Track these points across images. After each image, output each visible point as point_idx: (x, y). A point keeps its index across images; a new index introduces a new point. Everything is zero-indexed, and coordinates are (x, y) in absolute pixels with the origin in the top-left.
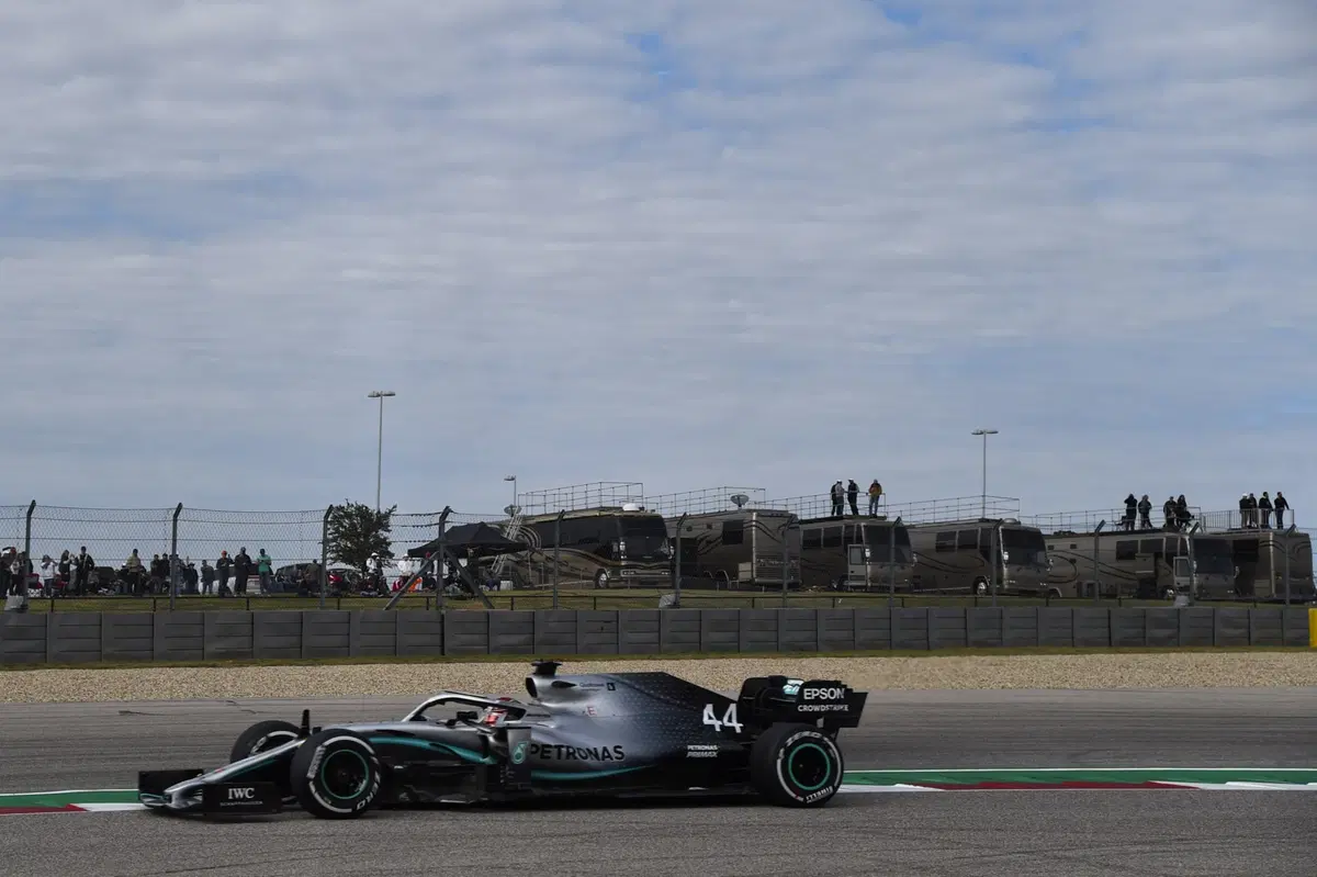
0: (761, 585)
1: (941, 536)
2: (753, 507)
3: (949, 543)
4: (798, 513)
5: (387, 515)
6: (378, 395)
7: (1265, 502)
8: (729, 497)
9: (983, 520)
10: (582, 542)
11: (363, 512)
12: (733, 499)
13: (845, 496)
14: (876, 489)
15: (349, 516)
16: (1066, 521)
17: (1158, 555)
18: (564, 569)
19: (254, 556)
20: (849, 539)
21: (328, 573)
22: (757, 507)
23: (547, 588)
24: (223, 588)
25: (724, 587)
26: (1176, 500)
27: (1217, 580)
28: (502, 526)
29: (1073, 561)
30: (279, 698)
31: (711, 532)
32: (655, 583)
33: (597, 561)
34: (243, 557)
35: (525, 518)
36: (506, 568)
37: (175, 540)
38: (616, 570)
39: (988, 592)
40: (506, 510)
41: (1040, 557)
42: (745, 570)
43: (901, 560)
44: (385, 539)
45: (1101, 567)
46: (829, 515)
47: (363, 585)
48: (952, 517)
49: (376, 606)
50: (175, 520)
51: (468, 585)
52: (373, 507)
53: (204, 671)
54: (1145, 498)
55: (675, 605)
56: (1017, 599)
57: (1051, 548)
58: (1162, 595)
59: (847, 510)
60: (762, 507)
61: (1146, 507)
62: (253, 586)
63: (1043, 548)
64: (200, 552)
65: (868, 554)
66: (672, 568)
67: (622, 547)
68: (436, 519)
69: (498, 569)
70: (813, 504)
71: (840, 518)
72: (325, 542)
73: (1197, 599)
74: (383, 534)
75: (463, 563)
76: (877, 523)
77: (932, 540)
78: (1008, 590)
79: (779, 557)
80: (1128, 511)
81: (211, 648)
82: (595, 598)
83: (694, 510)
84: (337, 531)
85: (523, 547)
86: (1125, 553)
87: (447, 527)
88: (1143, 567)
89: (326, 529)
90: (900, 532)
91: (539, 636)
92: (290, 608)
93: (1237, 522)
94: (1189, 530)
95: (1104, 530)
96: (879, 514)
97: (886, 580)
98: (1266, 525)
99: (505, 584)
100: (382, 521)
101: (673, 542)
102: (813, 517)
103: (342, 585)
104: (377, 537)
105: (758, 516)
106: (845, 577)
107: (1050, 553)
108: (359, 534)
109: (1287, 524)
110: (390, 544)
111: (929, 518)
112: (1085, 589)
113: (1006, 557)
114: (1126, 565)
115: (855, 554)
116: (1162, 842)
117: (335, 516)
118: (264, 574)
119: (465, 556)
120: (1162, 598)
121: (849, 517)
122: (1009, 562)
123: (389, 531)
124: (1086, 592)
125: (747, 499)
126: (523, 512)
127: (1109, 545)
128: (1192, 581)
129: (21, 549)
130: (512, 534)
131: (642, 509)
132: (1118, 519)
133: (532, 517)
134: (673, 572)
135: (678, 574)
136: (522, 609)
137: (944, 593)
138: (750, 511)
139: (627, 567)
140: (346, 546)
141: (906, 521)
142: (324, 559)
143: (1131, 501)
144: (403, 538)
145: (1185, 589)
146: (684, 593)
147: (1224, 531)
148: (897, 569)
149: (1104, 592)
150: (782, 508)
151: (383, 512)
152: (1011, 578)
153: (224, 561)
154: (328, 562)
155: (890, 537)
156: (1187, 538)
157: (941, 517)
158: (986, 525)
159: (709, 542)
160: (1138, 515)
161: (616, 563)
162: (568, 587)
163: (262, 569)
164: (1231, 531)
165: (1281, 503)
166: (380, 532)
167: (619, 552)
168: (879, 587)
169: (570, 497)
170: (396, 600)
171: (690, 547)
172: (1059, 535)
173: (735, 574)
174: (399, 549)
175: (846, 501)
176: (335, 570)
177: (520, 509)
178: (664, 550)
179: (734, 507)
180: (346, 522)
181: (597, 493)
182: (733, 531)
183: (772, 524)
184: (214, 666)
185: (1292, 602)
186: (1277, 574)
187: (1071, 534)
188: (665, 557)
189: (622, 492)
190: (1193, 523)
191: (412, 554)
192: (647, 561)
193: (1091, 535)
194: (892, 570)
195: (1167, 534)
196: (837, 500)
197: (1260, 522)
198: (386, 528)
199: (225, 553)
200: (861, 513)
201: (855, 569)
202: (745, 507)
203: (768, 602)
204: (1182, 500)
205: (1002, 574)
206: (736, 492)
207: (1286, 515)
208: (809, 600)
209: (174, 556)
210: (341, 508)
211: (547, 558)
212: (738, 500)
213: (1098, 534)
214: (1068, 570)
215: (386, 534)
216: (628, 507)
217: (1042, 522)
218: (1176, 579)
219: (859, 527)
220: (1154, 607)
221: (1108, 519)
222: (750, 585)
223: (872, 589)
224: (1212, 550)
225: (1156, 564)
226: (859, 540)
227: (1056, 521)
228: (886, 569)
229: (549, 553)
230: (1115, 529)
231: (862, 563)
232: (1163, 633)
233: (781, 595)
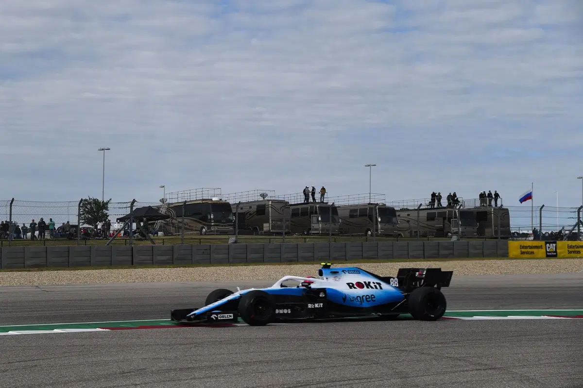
0: (273, 233)
1: (352, 211)
2: (269, 199)
3: (355, 214)
4: (290, 201)
5: (107, 203)
6: (103, 150)
7: (490, 195)
8: (259, 195)
9: (370, 204)
10: (195, 214)
11: (96, 202)
12: (261, 195)
13: (310, 194)
14: (323, 190)
15: (90, 203)
16: (405, 204)
17: (444, 219)
18: (186, 226)
19: (47, 222)
20: (312, 213)
21: (81, 229)
22: (272, 199)
23: (179, 235)
24: (33, 236)
25: (257, 234)
26: (452, 194)
27: (469, 229)
28: (159, 208)
29: (408, 222)
30: (58, 285)
31: (251, 210)
32: (227, 232)
33: (200, 223)
34: (42, 222)
35: (169, 204)
36: (161, 226)
37: (11, 215)
38: (209, 227)
39: (372, 235)
40: (160, 201)
41: (394, 219)
42: (266, 227)
43: (334, 221)
44: (106, 213)
45: (421, 224)
46: (303, 202)
47: (97, 234)
48: (356, 202)
49: (103, 244)
50: (11, 206)
52: (100, 200)
53: (24, 273)
54: (439, 193)
55: (236, 242)
56: (385, 238)
57: (399, 216)
58: (445, 235)
59: (311, 200)
60: (273, 199)
61: (439, 198)
62: (47, 235)
63: (395, 216)
64: (22, 220)
65: (320, 219)
66: (234, 226)
67: (212, 217)
68: (129, 205)
69: (157, 227)
70: (296, 198)
71: (308, 203)
72: (79, 215)
73: (461, 237)
74: (105, 211)
75: (142, 224)
76: (324, 205)
77: (347, 213)
78: (381, 234)
79: (281, 220)
80: (432, 199)
81: (28, 263)
82: (200, 239)
83: (244, 200)
84: (85, 210)
85: (168, 217)
86: (431, 217)
87: (134, 208)
88: (438, 224)
89: (79, 210)
90: (334, 209)
91: (176, 256)
92: (63, 245)
93: (478, 204)
94: (458, 207)
95: (421, 208)
96: (324, 202)
97: (328, 230)
98: (490, 205)
99: (160, 233)
100: (105, 206)
101: (234, 214)
102: (296, 203)
103: (87, 234)
104: (102, 213)
105: (272, 202)
106: (310, 229)
107: (398, 218)
108: (95, 212)
109: (499, 204)
110: (108, 216)
111: (346, 203)
112: (413, 234)
113: (379, 220)
114: (431, 223)
115: (314, 219)
116: (446, 343)
117: (83, 204)
118: (52, 229)
119: (142, 221)
120: (446, 237)
121: (311, 203)
122: (381, 222)
123: (108, 210)
124: (414, 235)
125: (267, 195)
126: (169, 201)
127: (424, 214)
128: (459, 230)
130: (163, 211)
131: (221, 200)
132: (427, 203)
133: (172, 204)
134: (235, 228)
135: (237, 227)
136: (168, 244)
137: (352, 236)
138: (269, 200)
139: (214, 225)
140: (89, 217)
141: (337, 204)
142: (79, 223)
143: (434, 195)
144: (114, 214)
145: (456, 233)
146: (240, 237)
147: (473, 207)
148: (333, 225)
149: (421, 234)
150: (283, 199)
151: (105, 201)
152: (382, 229)
153: (33, 225)
154: (81, 224)
155: (329, 211)
156: (457, 211)
157: (351, 203)
158: (372, 206)
159: (250, 214)
160: (436, 201)
161: (209, 224)
162: (188, 234)
163: (51, 227)
164: (476, 208)
165: (497, 195)
166: (104, 210)
167: (211, 219)
168: (325, 233)
169: (189, 195)
170: (112, 240)
171: (242, 216)
172: (403, 210)
173: (262, 228)
175: (310, 196)
176: (84, 228)
177: (167, 200)
178: (231, 218)
179: (261, 199)
180: (89, 206)
181: (201, 193)
182: (261, 209)
183: (278, 206)
184: (29, 271)
185: (501, 238)
186: (495, 226)
187: (407, 210)
188: (231, 221)
189: (212, 192)
190: (460, 204)
191: (120, 220)
192: (224, 223)
193: (416, 210)
194: (330, 226)
195: (448, 209)
196: (306, 195)
197: (488, 204)
198: (107, 209)
199: (33, 221)
200: (317, 201)
201: (314, 226)
202: (266, 198)
203: (277, 240)
204: (455, 195)
205: (378, 227)
206: (262, 192)
207: (499, 200)
208: (294, 240)
209: (11, 222)
210: (86, 200)
211: (179, 222)
212: (263, 196)
213: (419, 209)
214: (406, 225)
215: (107, 212)
216: (214, 199)
217: (395, 204)
218: (452, 229)
219: (316, 207)
220: (442, 240)
221: (423, 203)
222: (268, 233)
223: (322, 234)
224: (467, 216)
225: (444, 222)
226: (316, 213)
227: (401, 204)
228: (328, 226)
229: (180, 220)
230: (426, 207)
231: (317, 224)
232: (447, 252)
233: (282, 237)
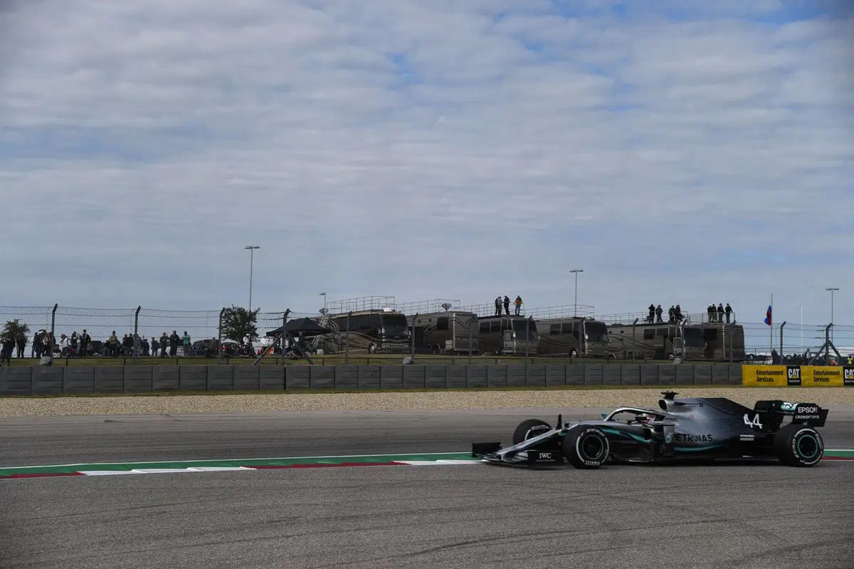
0: (456, 351)
1: (553, 326)
2: (453, 310)
3: (557, 330)
4: (478, 313)
5: (255, 313)
6: (250, 248)
7: (720, 309)
8: (440, 305)
9: (575, 318)
10: (362, 328)
11: (241, 311)
12: (443, 306)
13: (503, 304)
14: (519, 301)
15: (234, 313)
16: (618, 319)
17: (666, 337)
18: (351, 343)
19: (181, 335)
20: (504, 328)
21: (222, 345)
22: (456, 310)
23: (342, 353)
24: (164, 353)
25: (438, 353)
26: (675, 308)
27: (696, 350)
28: (318, 319)
29: (622, 340)
30: (194, 413)
31: (431, 324)
32: (400, 351)
33: (369, 339)
34: (175, 336)
35: (331, 315)
36: (320, 343)
37: (136, 326)
38: (380, 344)
39: (577, 356)
40: (320, 311)
41: (605, 337)
42: (449, 344)
43: (532, 338)
44: (254, 326)
45: (636, 343)
46: (494, 314)
47: (241, 352)
48: (559, 316)
49: (249, 363)
50: (137, 315)
51: (299, 351)
52: (247, 309)
53: (152, 399)
54: (659, 306)
55: (411, 363)
56: (593, 360)
57: (610, 332)
58: (667, 358)
59: (504, 312)
60: (458, 310)
61: (660, 311)
62: (180, 351)
63: (607, 333)
64: (151, 332)
65: (514, 336)
66: (410, 343)
67: (383, 331)
68: (282, 316)
69: (316, 343)
70: (484, 308)
71: (500, 316)
72: (221, 328)
73: (685, 360)
74: (252, 323)
75: (297, 339)
76: (519, 319)
77: (547, 329)
78: (588, 355)
79: (468, 337)
80: (650, 313)
81: (156, 385)
82: (368, 359)
83: (421, 312)
84: (227, 322)
85: (329, 331)
86: (649, 335)
87: (288, 320)
88: (658, 343)
89: (221, 321)
90: (532, 324)
91: (338, 378)
92: (201, 364)
93: (706, 319)
94: (682, 323)
95: (637, 323)
96: (520, 314)
97: (524, 350)
98: (721, 321)
99: (319, 351)
100: (252, 316)
101: (410, 329)
102: (486, 316)
103: (230, 351)
104: (249, 325)
105: (456, 315)
106: (502, 348)
107: (609, 335)
108: (240, 324)
109: (732, 321)
110: (256, 329)
111: (547, 317)
112: (627, 355)
113: (587, 337)
114: (649, 341)
115: (507, 336)
116: (666, 488)
117: (226, 314)
118: (186, 345)
119: (297, 336)
120: (667, 359)
121: (504, 316)
122: (588, 340)
123: (256, 322)
124: (628, 356)
125: (450, 306)
126: (330, 312)
127: (640, 331)
128: (683, 350)
129: (49, 331)
130: (323, 324)
131: (394, 310)
132: (645, 317)
133: (335, 315)
134: (410, 345)
135: (413, 346)
136: (329, 365)
137: (553, 356)
138: (452, 312)
139: (385, 342)
140: (232, 330)
141: (535, 318)
142: (220, 337)
143: (652, 308)
144: (263, 326)
145: (679, 355)
146: (417, 356)
147: (700, 324)
148: (530, 344)
149: (637, 356)
150: (470, 311)
151: (252, 311)
152: (589, 348)
153: (164, 338)
154: (222, 339)
155: (526, 326)
156: (680, 328)
157: (553, 317)
158: (578, 321)
159: (430, 329)
160: (656, 316)
161: (380, 340)
162: (353, 353)
163: (185, 342)
164: (703, 324)
165: (729, 309)
166: (251, 322)
167: (381, 334)
168: (520, 353)
169: (355, 304)
170: (260, 359)
171: (419, 331)
172: (615, 326)
173: (443, 346)
174: (261, 332)
175: (503, 307)
176: (225, 343)
177: (328, 311)
178: (405, 333)
179: (443, 310)
180: (232, 317)
181: (370, 302)
182: (443, 323)
183: (464, 319)
184: (158, 396)
185: (734, 361)
186: (726, 347)
187: (620, 326)
188: (406, 337)
189: (383, 301)
190: (684, 320)
191: (269, 334)
192: (397, 339)
193: (631, 326)
194: (527, 344)
195: (671, 325)
196: (498, 307)
197: (718, 319)
198: (254, 320)
199: (165, 334)
200: (511, 314)
201: (508, 344)
202: (449, 310)
203: (461, 361)
204: (678, 308)
205: (585, 347)
206: (444, 302)
207: (731, 315)
208: (484, 360)
209: (136, 335)
210: (229, 309)
211: (343, 338)
212: (446, 306)
213: (635, 325)
214: (619, 345)
215: (254, 324)
216: (387, 310)
217: (605, 319)
218: (675, 349)
219: (510, 321)
220: (662, 364)
221: (640, 318)
222: (451, 352)
223: (517, 354)
224: (693, 334)
225: (664, 340)
226: (510, 328)
227: (613, 319)
228: (523, 344)
229: (343, 334)
230: (644, 323)
231: (511, 341)
232: (668, 378)
233: (468, 357)
